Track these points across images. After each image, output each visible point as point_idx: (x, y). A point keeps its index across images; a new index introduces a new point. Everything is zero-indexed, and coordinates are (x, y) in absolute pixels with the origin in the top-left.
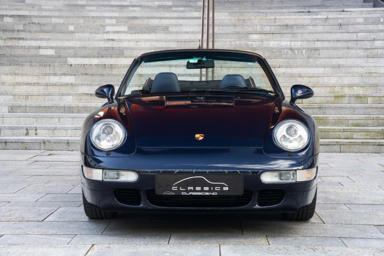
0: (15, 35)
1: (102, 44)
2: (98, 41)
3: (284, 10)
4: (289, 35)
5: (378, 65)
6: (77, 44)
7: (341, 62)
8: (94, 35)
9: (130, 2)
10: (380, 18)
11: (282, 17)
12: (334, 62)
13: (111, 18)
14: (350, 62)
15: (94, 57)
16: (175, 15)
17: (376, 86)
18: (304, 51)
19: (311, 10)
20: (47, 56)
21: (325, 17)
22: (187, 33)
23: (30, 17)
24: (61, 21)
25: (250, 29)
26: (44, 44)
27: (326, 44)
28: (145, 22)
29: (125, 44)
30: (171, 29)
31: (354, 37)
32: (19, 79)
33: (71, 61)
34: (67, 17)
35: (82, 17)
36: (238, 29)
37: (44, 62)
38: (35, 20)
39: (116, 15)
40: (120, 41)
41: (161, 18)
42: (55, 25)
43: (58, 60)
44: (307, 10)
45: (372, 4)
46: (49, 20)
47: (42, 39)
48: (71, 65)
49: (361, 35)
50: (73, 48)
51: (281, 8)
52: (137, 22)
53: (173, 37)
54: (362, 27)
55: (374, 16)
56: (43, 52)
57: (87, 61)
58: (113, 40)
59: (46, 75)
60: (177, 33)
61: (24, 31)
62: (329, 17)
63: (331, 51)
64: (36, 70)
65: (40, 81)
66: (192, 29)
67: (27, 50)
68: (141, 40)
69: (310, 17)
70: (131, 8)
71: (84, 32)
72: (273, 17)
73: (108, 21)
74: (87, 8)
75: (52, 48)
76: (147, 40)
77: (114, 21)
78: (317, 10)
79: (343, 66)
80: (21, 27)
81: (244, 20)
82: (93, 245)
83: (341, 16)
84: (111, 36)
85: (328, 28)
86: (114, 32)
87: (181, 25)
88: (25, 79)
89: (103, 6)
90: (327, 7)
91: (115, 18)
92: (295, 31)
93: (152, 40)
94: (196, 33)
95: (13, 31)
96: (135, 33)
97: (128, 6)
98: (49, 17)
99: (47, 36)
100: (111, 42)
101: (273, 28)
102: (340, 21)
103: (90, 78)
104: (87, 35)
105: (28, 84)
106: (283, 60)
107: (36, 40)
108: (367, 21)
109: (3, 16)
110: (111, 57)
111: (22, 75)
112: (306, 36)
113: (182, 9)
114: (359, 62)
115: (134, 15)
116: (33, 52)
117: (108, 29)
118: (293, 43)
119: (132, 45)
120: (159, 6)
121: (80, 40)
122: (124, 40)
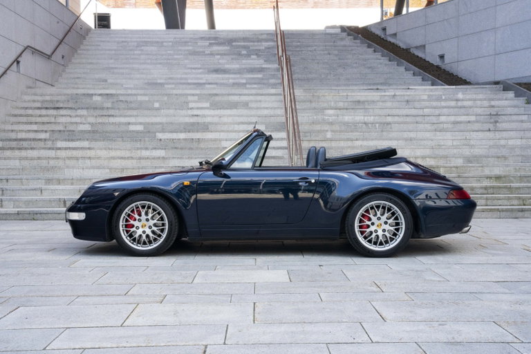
0: (105, 112)
1: (187, 120)
2: (184, 117)
3: (356, 88)
4: (361, 111)
5: (445, 138)
6: (164, 120)
7: (412, 135)
8: (178, 111)
9: (206, 80)
10: (441, 95)
11: (353, 94)
12: (406, 135)
13: (193, 95)
14: (420, 135)
15: (181, 132)
16: (254, 92)
17: (446, 157)
18: (377, 125)
19: (379, 87)
20: (138, 132)
21: (393, 94)
22: (267, 108)
23: (118, 95)
24: (146, 98)
25: (325, 105)
26: (132, 120)
27: (396, 119)
28: (226, 98)
29: (208, 120)
30: (251, 105)
31: (420, 112)
32: (113, 153)
33: (160, 135)
34: (152, 95)
35: (166, 95)
36: (314, 105)
37: (135, 137)
38: (122, 98)
39: (198, 92)
40: (204, 116)
41: (240, 95)
42: (141, 102)
43: (148, 135)
44: (375, 87)
45: (430, 82)
46: (135, 97)
47: (130, 116)
48: (161, 140)
49: (427, 111)
50: (161, 123)
51: (348, 85)
52: (217, 99)
53: (253, 112)
54: (427, 104)
55: (437, 93)
56: (132, 128)
57: (174, 136)
58: (197, 116)
59: (138, 149)
60: (257, 108)
61: (112, 108)
62: (397, 94)
63: (402, 125)
64: (128, 145)
65: (133, 155)
66: (270, 105)
67: (117, 126)
68: (224, 116)
69: (379, 94)
70: (207, 86)
71: (169, 109)
72: (345, 94)
73: (190, 98)
74: (166, 86)
75: (141, 124)
77: (196, 98)
78: (385, 87)
79: (415, 139)
80: (109, 105)
81: (319, 97)
82: (254, 303)
83: (408, 93)
84: (196, 112)
85: (396, 104)
86: (198, 108)
87: (260, 101)
88: (118, 153)
89: (181, 84)
90: (390, 85)
91: (197, 95)
92: (366, 107)
93: (235, 116)
94: (275, 108)
95: (103, 109)
96: (218, 109)
97: (204, 84)
98: (135, 95)
99: (135, 113)
100: (196, 118)
101: (346, 104)
102: (406, 98)
103: (179, 151)
104: (172, 112)
105: (122, 158)
106: (359, 133)
107: (125, 116)
108: (430, 98)
109: (92, 95)
110: (197, 131)
111: (116, 149)
112: (377, 112)
113: (255, 86)
114: (428, 135)
115: (215, 92)
116: (123, 128)
117: (191, 105)
118: (366, 118)
119: (216, 120)
120: (234, 84)
121: (167, 116)
122: (208, 116)
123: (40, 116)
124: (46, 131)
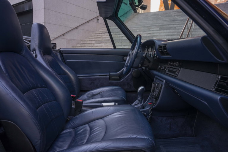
1: (146, 35)
13: (154, 26)
28: (167, 26)
30: (176, 28)
35: (143, 27)
40: (153, 33)
41: (173, 25)
52: (164, 26)
58: (150, 33)
68: (162, 32)
76: (165, 32)
96: (161, 30)
117: (151, 30)
119: (158, 34)
122: (155, 33)
123: (98, 36)
124: (94, 41)
